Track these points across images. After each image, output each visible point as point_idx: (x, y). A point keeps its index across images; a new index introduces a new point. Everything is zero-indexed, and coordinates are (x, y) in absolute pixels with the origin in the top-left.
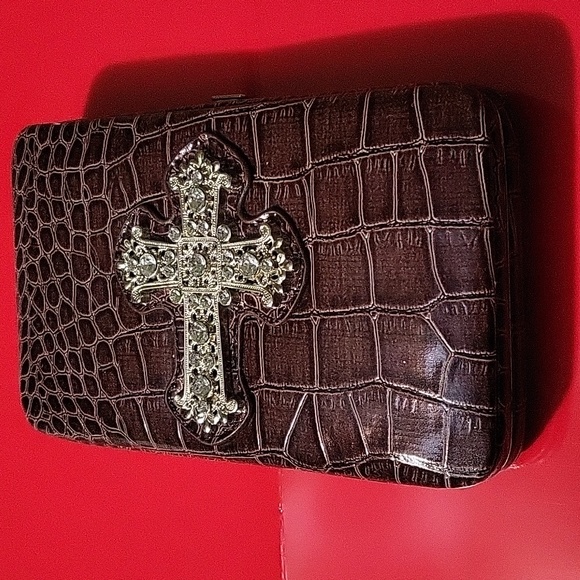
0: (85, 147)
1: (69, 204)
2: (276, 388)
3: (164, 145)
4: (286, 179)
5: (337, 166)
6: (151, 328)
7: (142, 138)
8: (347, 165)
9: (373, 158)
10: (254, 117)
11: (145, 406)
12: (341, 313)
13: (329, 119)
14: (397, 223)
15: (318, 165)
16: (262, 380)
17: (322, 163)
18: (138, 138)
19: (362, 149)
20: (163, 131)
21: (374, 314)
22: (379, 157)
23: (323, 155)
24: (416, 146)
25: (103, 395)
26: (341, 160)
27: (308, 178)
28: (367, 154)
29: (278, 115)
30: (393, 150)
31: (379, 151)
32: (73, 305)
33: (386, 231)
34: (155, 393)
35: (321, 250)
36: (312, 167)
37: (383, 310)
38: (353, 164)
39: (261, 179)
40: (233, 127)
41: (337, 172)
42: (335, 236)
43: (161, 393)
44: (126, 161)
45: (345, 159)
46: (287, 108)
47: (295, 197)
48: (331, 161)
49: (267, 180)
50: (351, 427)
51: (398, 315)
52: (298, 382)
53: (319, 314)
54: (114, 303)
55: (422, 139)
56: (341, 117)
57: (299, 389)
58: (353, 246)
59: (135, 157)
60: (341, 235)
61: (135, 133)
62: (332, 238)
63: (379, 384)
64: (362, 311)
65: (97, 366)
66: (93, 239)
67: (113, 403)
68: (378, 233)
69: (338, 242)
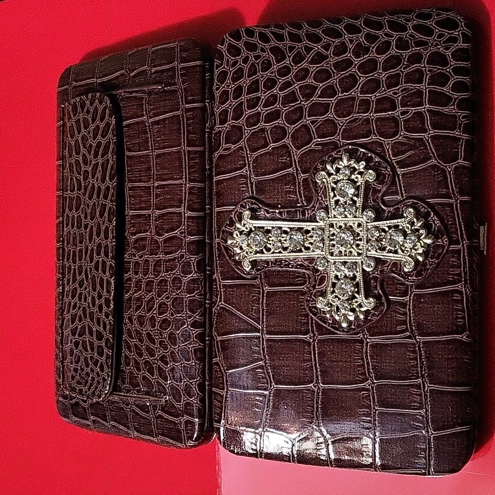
0: (446, 110)
1: (397, 93)
2: (263, 301)
3: (442, 196)
4: (410, 317)
5: (417, 364)
6: (299, 183)
7: (450, 172)
8: (417, 373)
9: (420, 395)
10: (459, 286)
11: (241, 176)
12: (315, 360)
13: (452, 358)
14: (376, 410)
15: (419, 347)
16: (267, 289)
17: (420, 351)
18: (450, 168)
19: (428, 386)
20: (454, 195)
21: (315, 387)
22: (421, 400)
23: (425, 352)
24: (428, 429)
25: (247, 132)
26: (421, 368)
27: (409, 337)
28: (424, 390)
29: (460, 310)
30: (426, 411)
31: (426, 400)
32: (314, 99)
33: (370, 402)
34: (252, 187)
35: (358, 346)
36: (417, 342)
37: (318, 393)
38: (417, 377)
39: (412, 293)
40: (453, 266)
41: (413, 362)
42: (367, 359)
43: (252, 193)
44: (430, 158)
45: (422, 371)
46: (464, 318)
47: (397, 325)
48: (421, 358)
49: (410, 299)
50: (241, 362)
51: (315, 405)
52: (267, 321)
53: (314, 341)
54: (317, 145)
55: (433, 434)
56: (453, 368)
57: (263, 322)
58: (361, 374)
59: (434, 167)
60: (368, 363)
61: (454, 165)
62: (367, 356)
63: (271, 386)
64: (317, 377)
65: (268, 126)
66: (367, 121)
67: (242, 143)
68: (369, 396)
69: (364, 361)
